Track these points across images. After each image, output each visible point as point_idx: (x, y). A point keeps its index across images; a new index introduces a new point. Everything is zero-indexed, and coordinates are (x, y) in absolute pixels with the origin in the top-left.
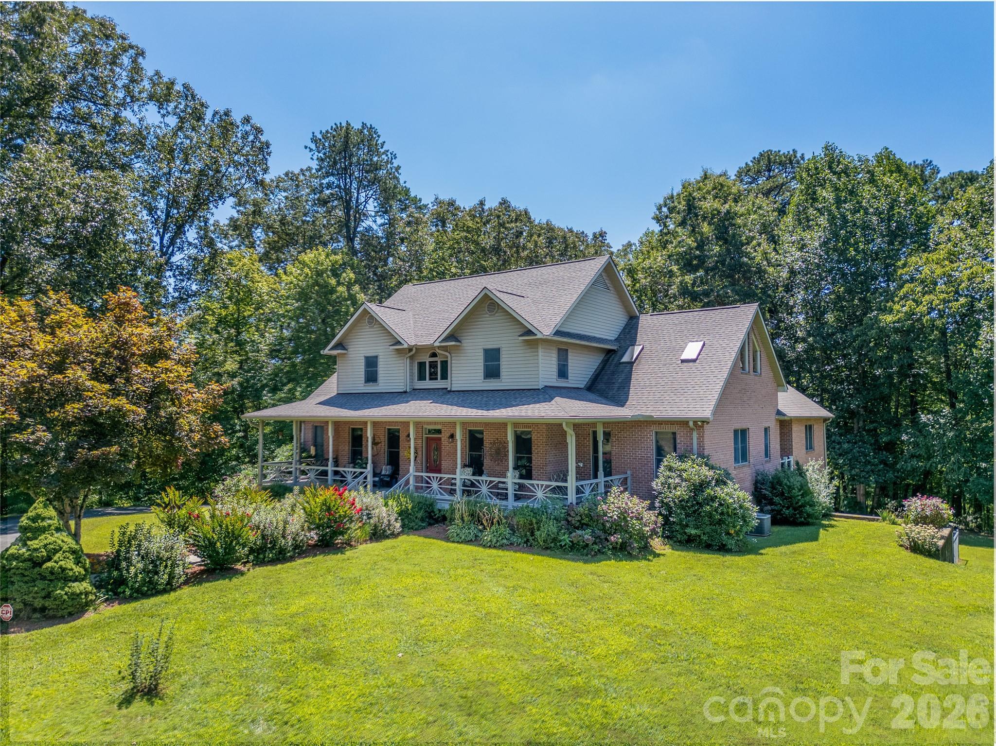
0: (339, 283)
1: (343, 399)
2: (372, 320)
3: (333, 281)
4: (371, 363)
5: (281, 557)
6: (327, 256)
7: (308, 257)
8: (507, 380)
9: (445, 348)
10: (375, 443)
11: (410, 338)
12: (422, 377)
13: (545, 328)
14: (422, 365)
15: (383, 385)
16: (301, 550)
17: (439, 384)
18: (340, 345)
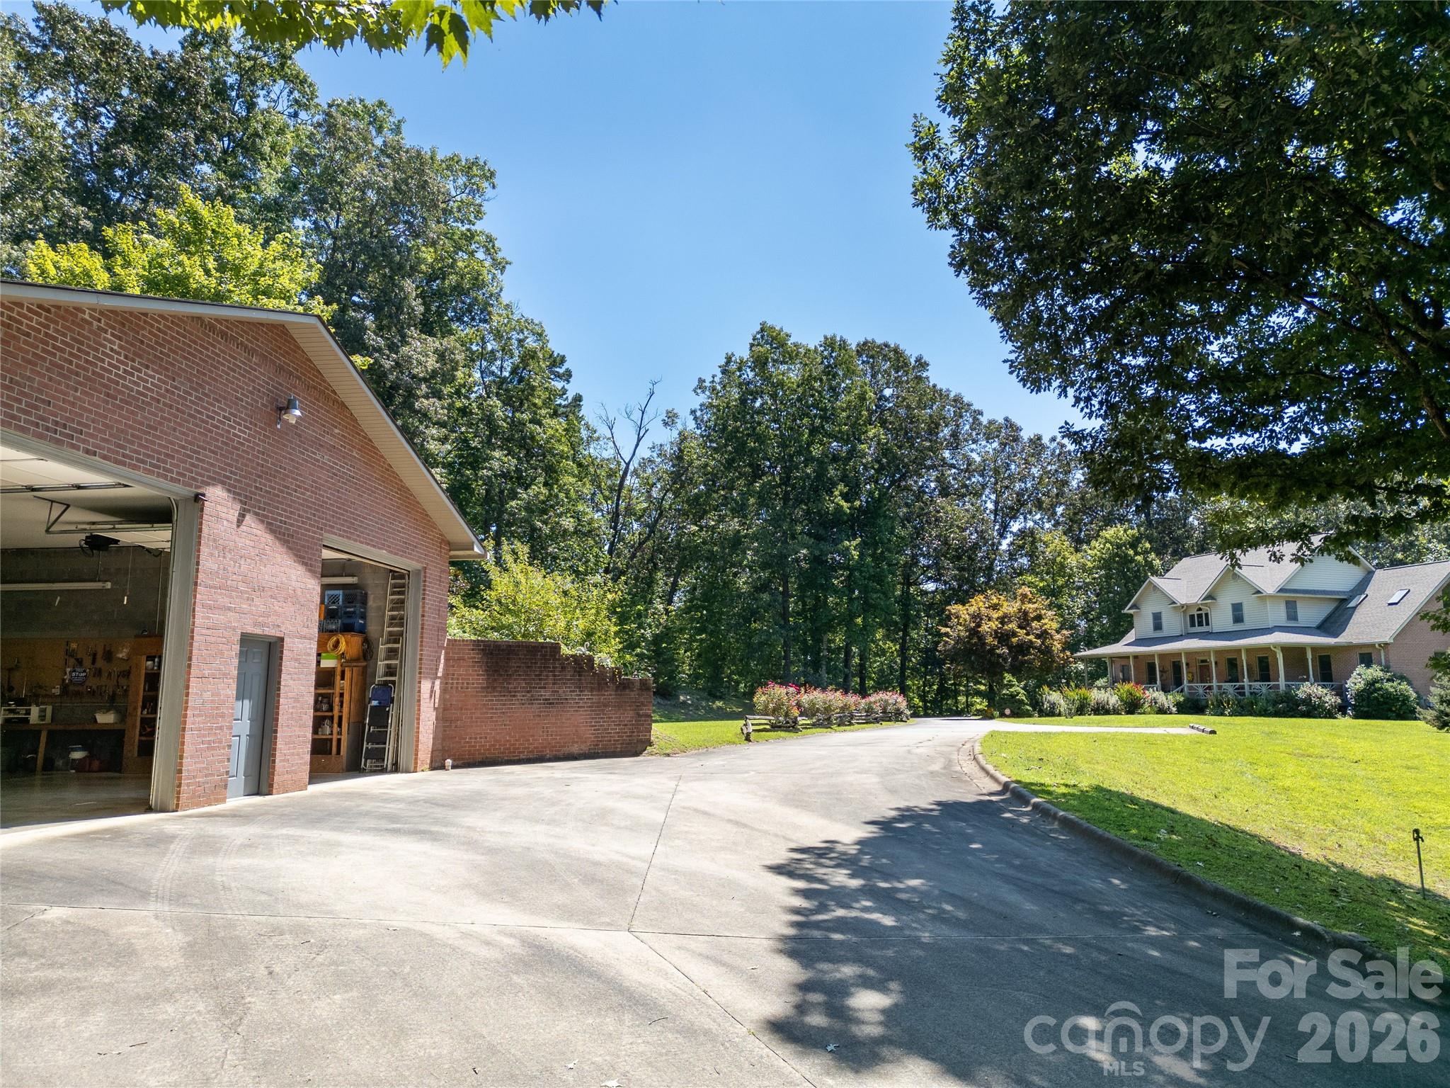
0: (1137, 553)
1: (1138, 642)
2: (1156, 588)
3: (1131, 552)
4: (1157, 618)
5: (1107, 712)
6: (1125, 531)
7: (1109, 533)
8: (1248, 624)
9: (1206, 605)
10: (1162, 672)
11: (1182, 600)
12: (1193, 625)
13: (1270, 589)
14: (1192, 617)
15: (1166, 632)
16: (1116, 712)
17: (1204, 629)
18: (1135, 606)
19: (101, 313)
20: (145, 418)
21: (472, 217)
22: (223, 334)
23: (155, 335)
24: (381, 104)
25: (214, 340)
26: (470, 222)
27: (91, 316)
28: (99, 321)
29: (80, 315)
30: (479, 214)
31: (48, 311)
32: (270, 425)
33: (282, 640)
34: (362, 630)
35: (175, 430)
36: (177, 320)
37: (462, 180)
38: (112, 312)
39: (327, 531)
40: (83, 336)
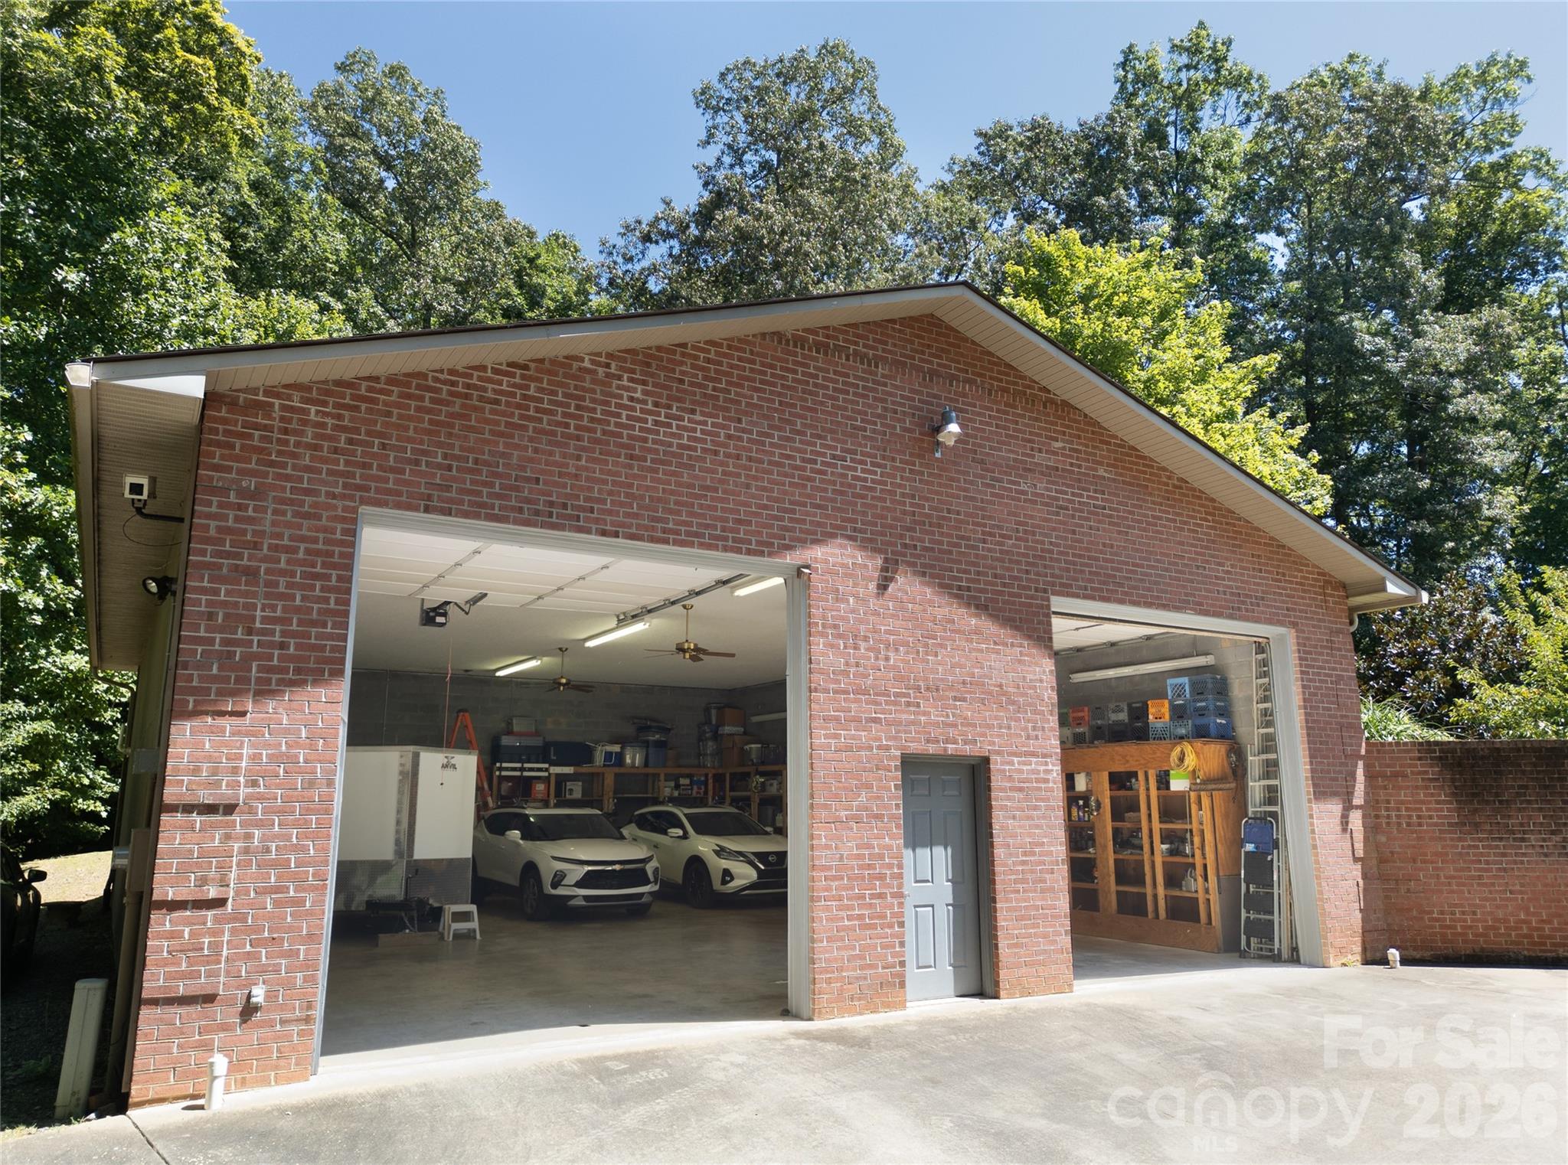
19: (610, 356)
20: (696, 477)
21: (1505, 138)
22: (819, 347)
23: (703, 369)
24: (1352, 58)
25: (804, 356)
26: (1503, 145)
27: (593, 362)
28: (608, 366)
29: (575, 365)
30: (1514, 129)
31: (525, 367)
32: (921, 456)
33: (986, 760)
34: (1227, 735)
35: (748, 486)
36: (738, 344)
37: (1478, 94)
38: (627, 351)
39: (1056, 593)
40: (583, 389)
